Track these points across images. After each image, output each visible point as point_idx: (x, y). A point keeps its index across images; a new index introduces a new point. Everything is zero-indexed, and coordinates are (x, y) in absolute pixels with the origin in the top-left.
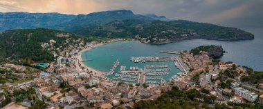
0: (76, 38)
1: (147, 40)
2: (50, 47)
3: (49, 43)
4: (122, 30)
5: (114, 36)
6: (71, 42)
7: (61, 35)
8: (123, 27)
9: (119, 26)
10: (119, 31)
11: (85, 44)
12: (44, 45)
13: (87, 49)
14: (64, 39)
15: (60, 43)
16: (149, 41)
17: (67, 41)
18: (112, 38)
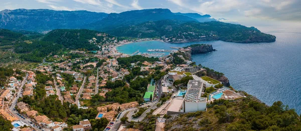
0: (112, 38)
1: (168, 40)
2: (94, 42)
3: (93, 40)
4: (152, 31)
5: (144, 36)
6: (107, 40)
7: (99, 35)
8: (154, 28)
9: (150, 27)
10: (149, 31)
11: (118, 41)
12: (90, 41)
13: (120, 45)
14: (102, 37)
15: (100, 40)
16: (170, 40)
17: (105, 39)
18: (142, 38)
